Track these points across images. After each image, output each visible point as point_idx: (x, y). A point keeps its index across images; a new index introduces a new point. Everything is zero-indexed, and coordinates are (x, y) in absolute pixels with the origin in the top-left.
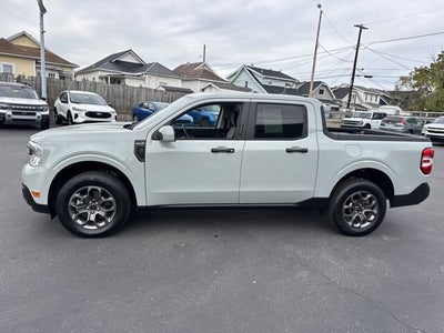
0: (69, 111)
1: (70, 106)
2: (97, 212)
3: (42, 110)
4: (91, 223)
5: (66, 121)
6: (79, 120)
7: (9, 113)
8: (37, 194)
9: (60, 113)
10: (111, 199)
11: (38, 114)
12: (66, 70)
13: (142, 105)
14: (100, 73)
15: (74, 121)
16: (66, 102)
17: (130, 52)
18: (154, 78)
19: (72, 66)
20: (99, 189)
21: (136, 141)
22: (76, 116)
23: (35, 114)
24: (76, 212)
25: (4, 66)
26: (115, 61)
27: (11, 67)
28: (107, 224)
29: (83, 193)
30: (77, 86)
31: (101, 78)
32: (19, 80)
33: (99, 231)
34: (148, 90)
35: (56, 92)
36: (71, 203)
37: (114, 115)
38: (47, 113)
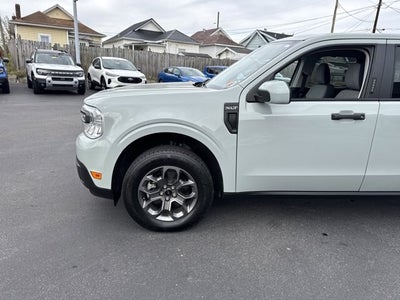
0: (102, 77)
1: (103, 71)
2: (173, 200)
3: (78, 76)
4: (165, 213)
5: (99, 86)
6: (112, 84)
7: (49, 78)
8: (98, 176)
9: (93, 78)
10: (191, 182)
11: (76, 79)
12: (94, 40)
13: (166, 71)
14: (125, 42)
15: (108, 86)
16: (100, 68)
17: (151, 21)
18: (174, 45)
19: (101, 36)
20: (178, 169)
21: (226, 105)
22: (110, 81)
23: (72, 80)
24: (147, 200)
25: (42, 37)
26: (138, 30)
27: (47, 37)
28: (186, 214)
29: (156, 174)
30: (107, 53)
31: (126, 46)
32: (55, 48)
33: (176, 223)
34: (171, 55)
35: (89, 58)
36: (141, 188)
37: (144, 80)
38: (83, 78)
